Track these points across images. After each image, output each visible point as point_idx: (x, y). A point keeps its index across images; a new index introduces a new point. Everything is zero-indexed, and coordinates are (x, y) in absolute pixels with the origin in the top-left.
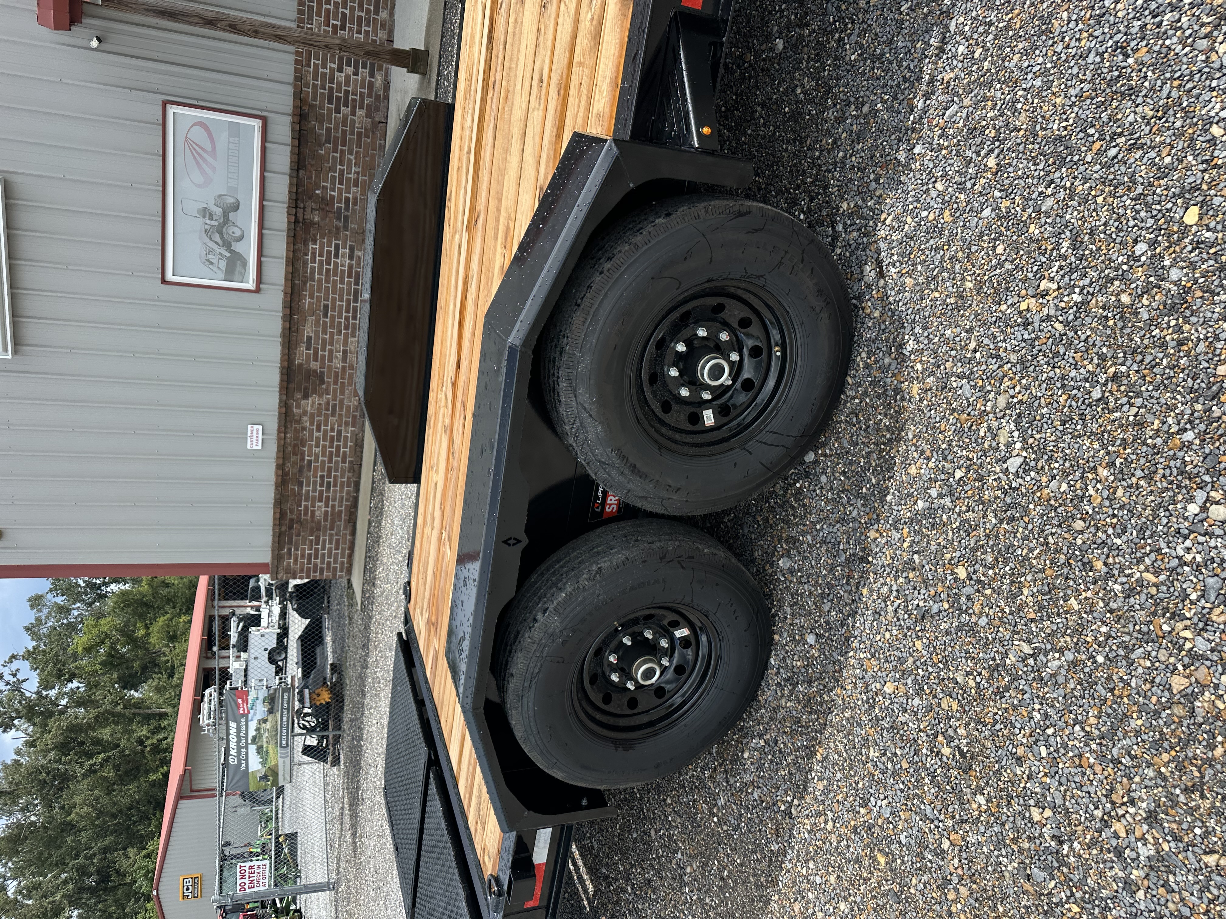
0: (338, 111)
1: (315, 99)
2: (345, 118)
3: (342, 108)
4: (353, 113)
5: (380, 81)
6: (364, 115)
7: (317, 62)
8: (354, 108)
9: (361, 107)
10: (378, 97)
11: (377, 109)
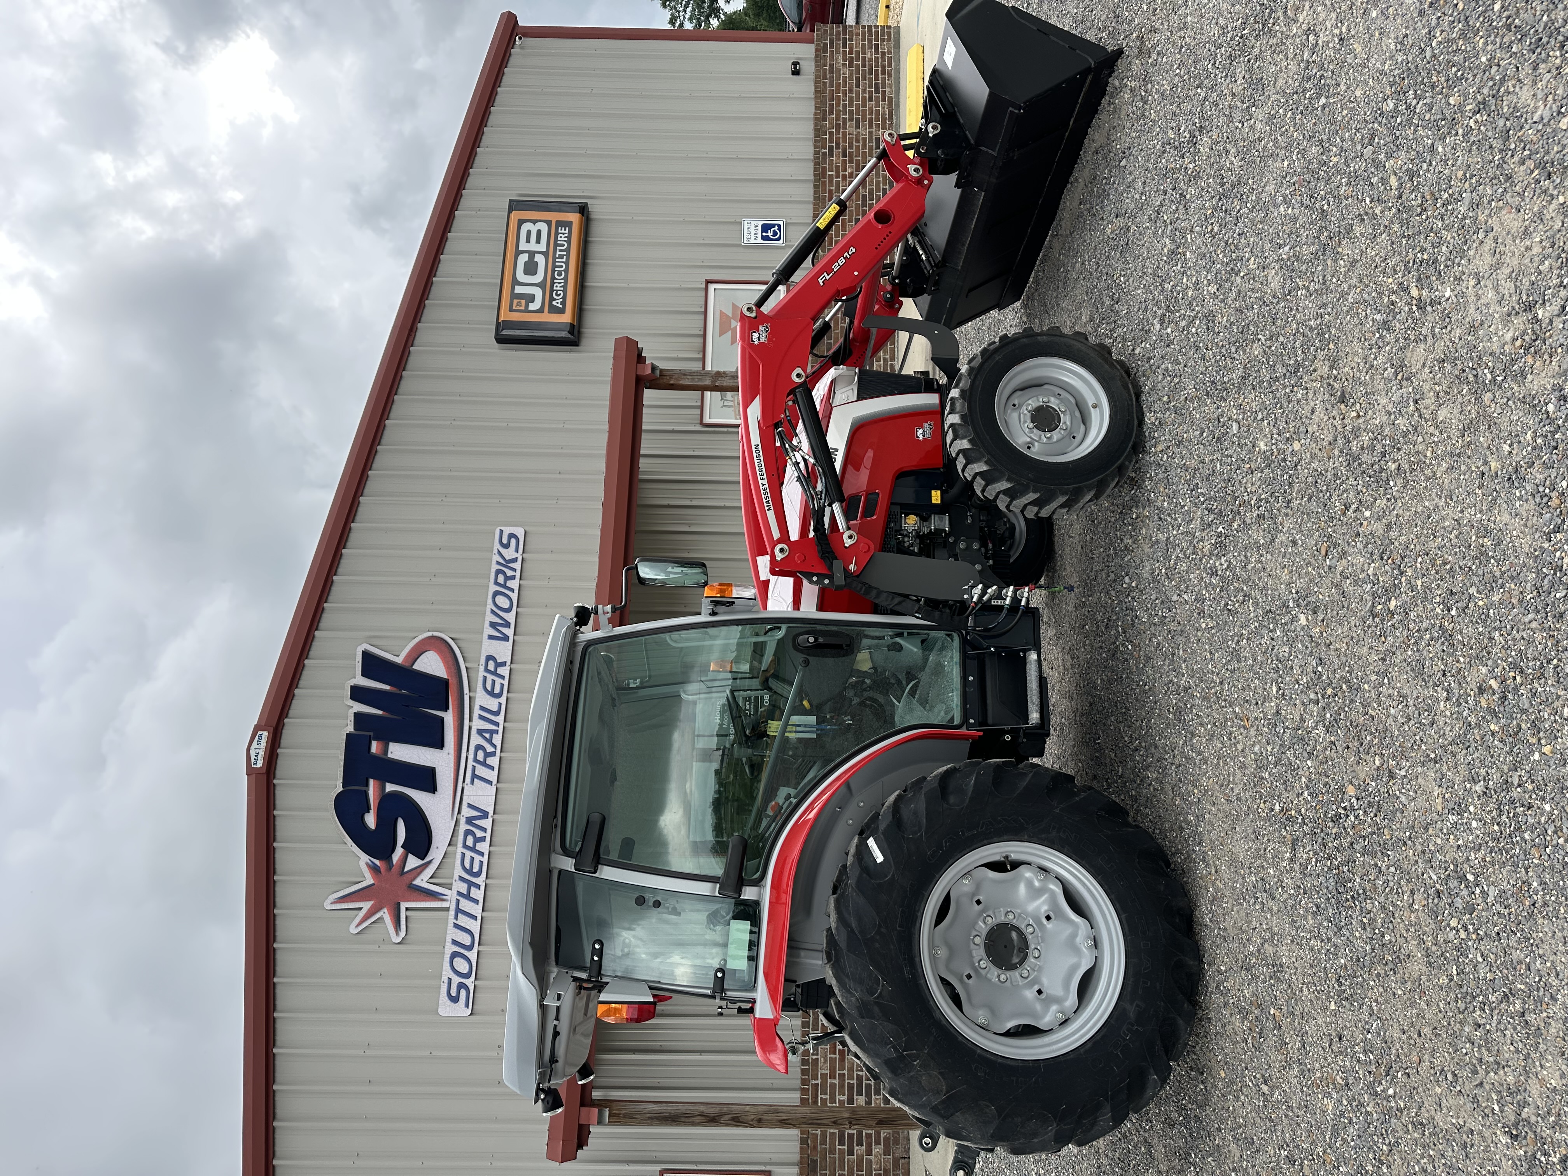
0: (851, 1152)
1: (824, 1142)
2: (860, 1160)
3: (856, 1148)
4: (870, 1152)
6: (881, 1152)
7: (824, 1097)
8: (869, 1146)
9: (878, 1143)
11: (896, 1142)
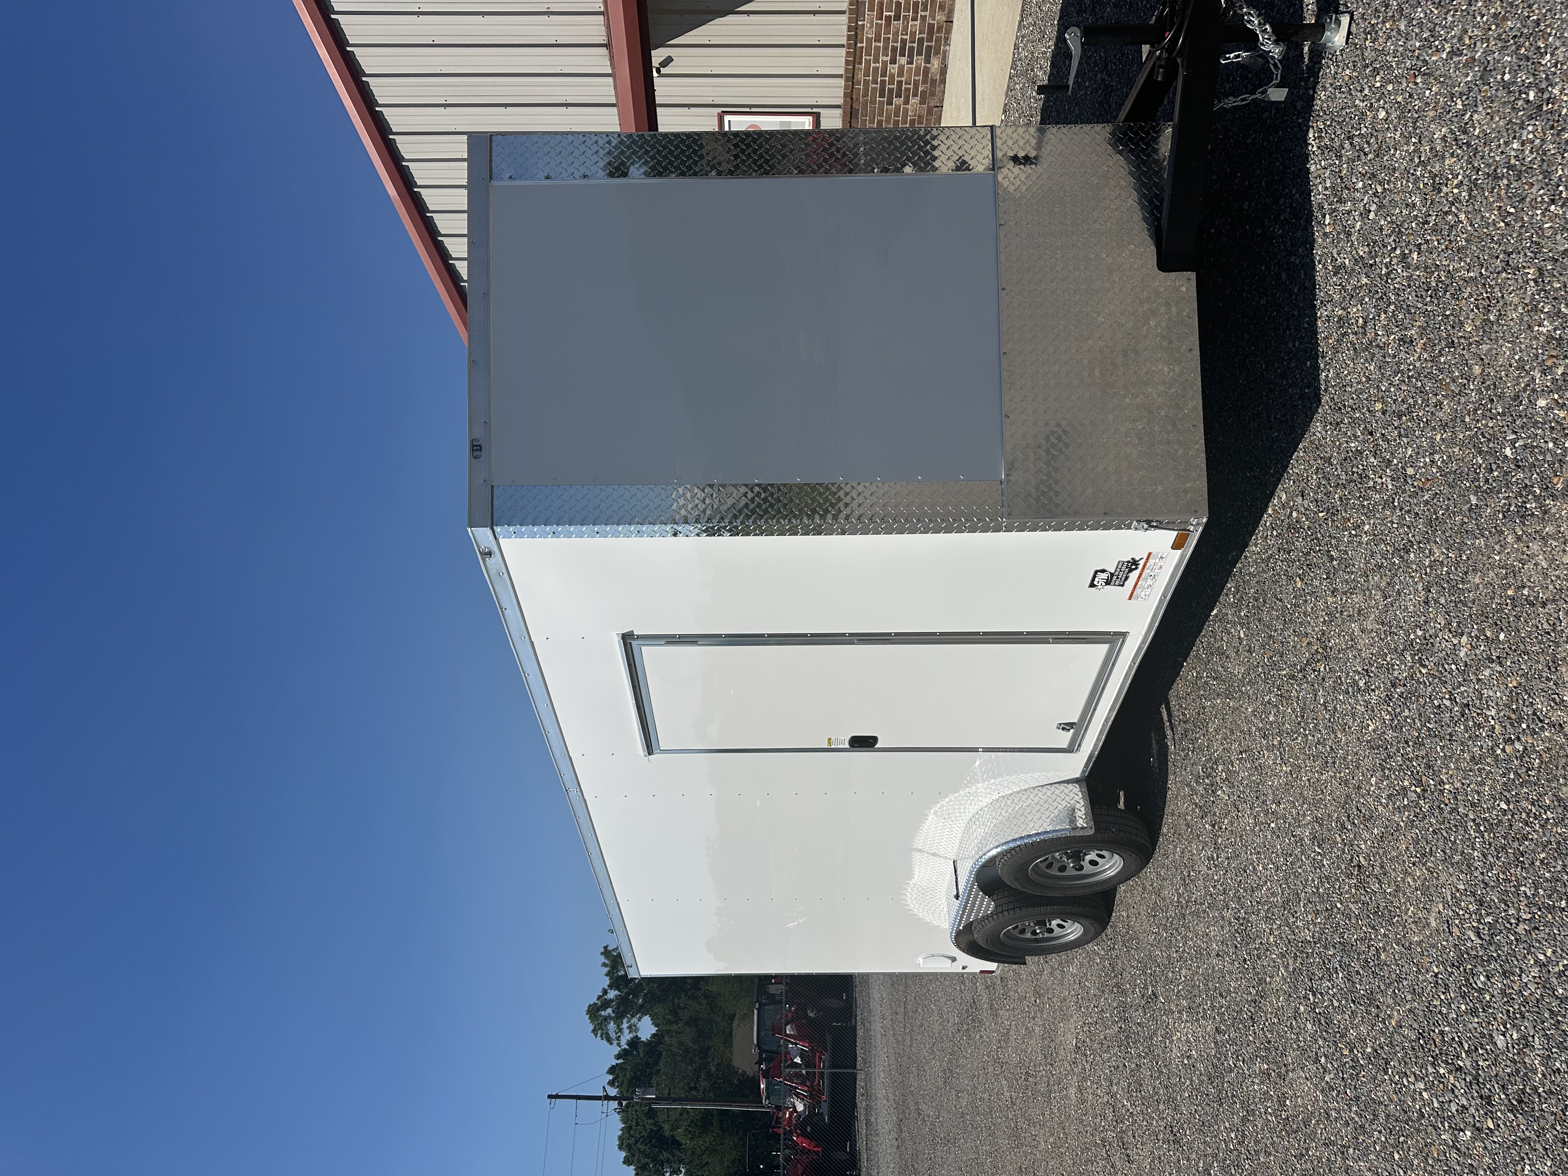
0: (890, 103)
1: (866, 95)
2: (898, 109)
3: (895, 99)
4: (906, 102)
5: (936, 66)
6: (918, 102)
8: (907, 97)
9: (915, 95)
10: (934, 82)
11: (933, 94)
